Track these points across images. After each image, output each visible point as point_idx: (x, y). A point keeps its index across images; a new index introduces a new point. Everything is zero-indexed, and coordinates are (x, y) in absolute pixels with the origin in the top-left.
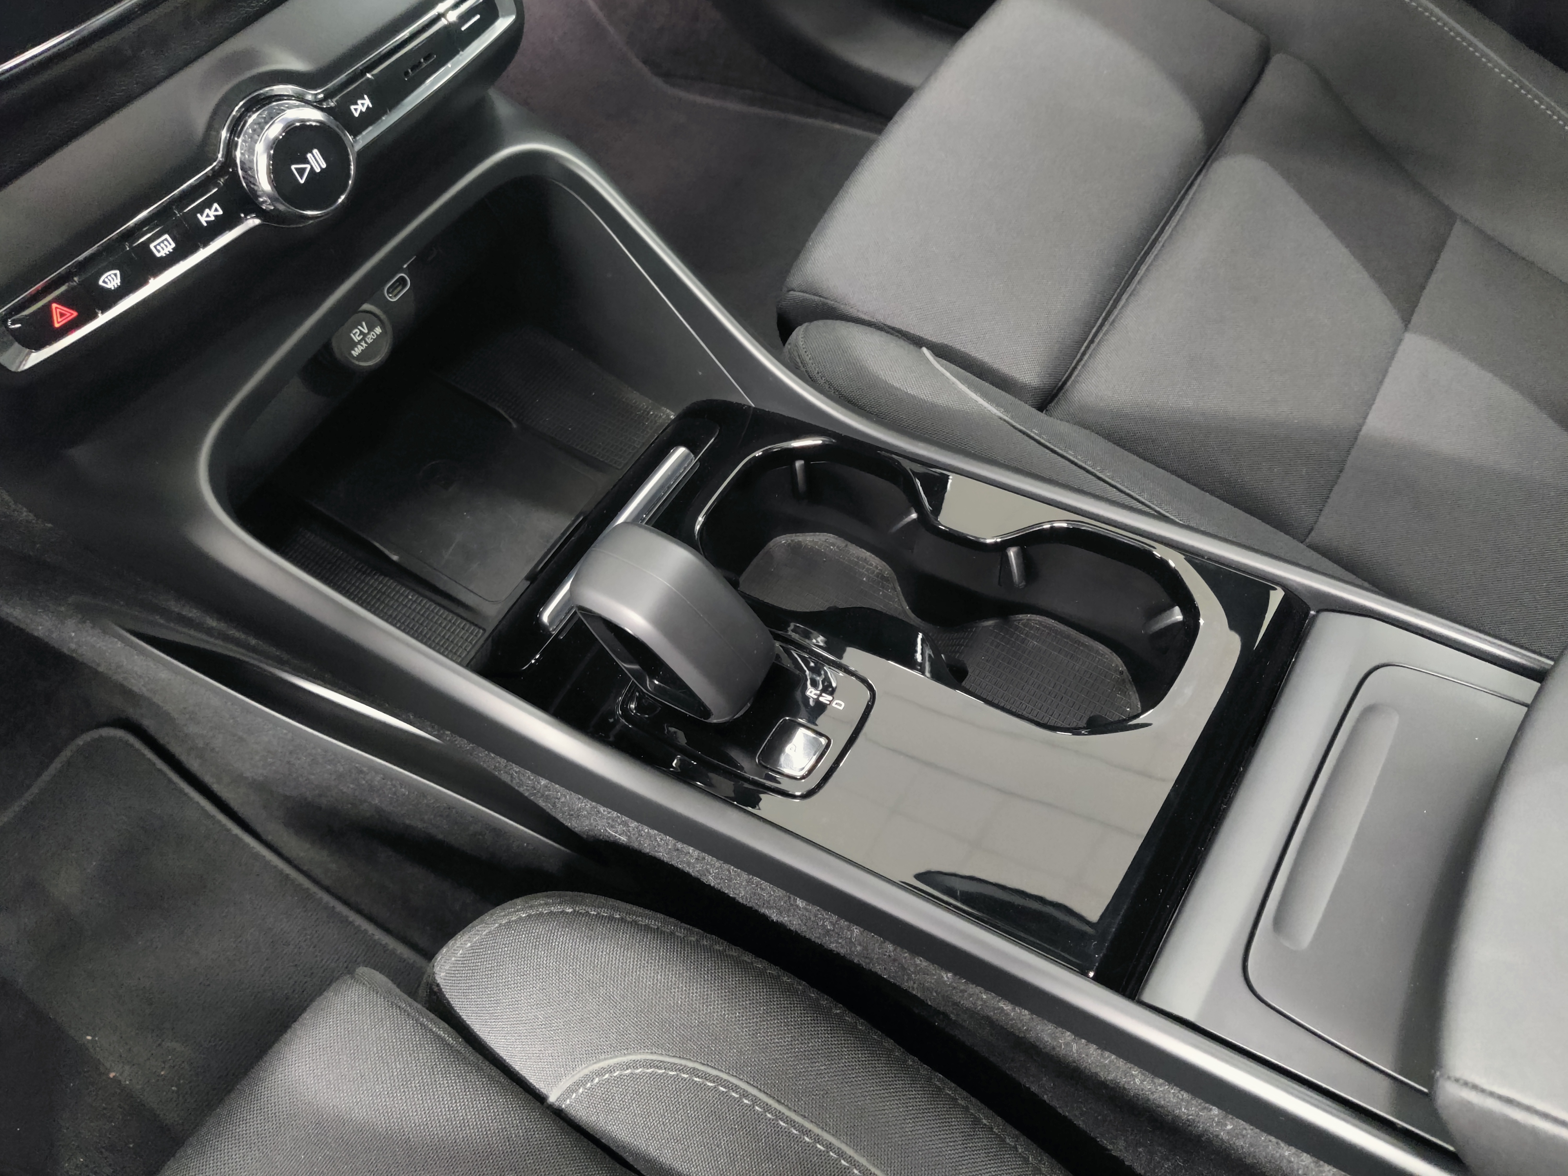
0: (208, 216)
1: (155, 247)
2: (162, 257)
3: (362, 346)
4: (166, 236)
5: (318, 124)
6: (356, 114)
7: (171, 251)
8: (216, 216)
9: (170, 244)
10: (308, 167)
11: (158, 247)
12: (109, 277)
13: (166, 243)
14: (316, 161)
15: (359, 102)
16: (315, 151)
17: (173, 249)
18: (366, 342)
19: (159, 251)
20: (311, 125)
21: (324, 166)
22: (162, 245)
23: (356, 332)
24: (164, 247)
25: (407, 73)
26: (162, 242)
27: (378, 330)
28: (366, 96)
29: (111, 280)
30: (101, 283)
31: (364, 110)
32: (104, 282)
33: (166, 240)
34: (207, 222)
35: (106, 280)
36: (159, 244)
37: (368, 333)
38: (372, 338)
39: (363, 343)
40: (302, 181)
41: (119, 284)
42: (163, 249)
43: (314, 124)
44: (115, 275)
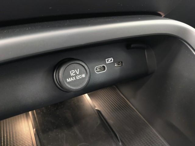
3: (73, 79)
23: (73, 72)
27: (84, 76)
39: (74, 78)
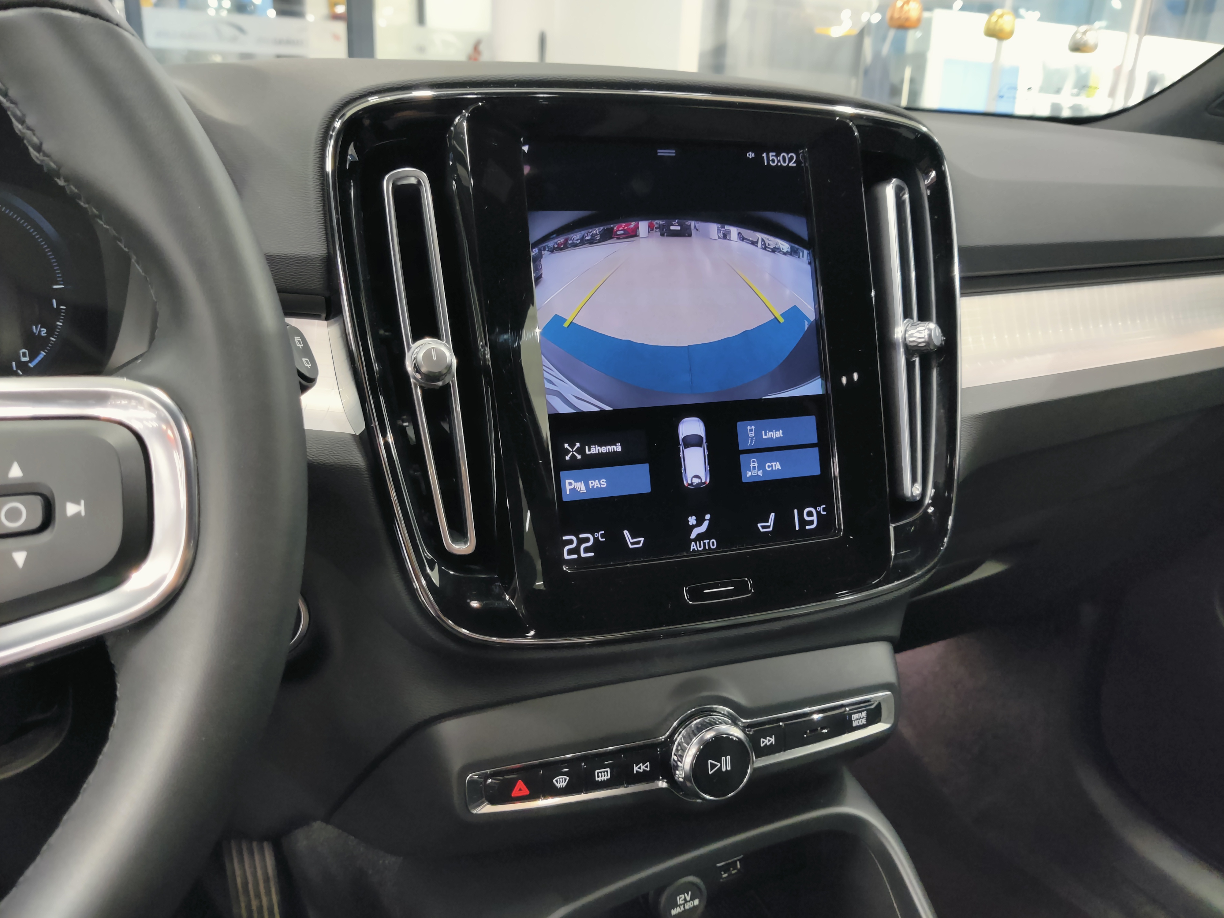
0: (640, 768)
1: (598, 773)
2: (598, 781)
4: (608, 769)
5: (737, 739)
6: (762, 745)
7: (606, 779)
8: (644, 770)
9: (607, 776)
10: (719, 765)
11: (600, 774)
12: (561, 779)
13: (606, 773)
14: (726, 763)
15: (768, 738)
16: (728, 757)
17: (607, 779)
18: (684, 907)
19: (598, 777)
20: (732, 739)
21: (729, 769)
22: (603, 774)
24: (603, 776)
25: (806, 733)
26: (604, 772)
28: (773, 736)
29: (561, 782)
30: (554, 781)
31: (768, 744)
32: (557, 781)
33: (607, 772)
34: (637, 771)
35: (559, 780)
36: (601, 773)
37: (689, 902)
38: (689, 906)
40: (710, 773)
41: (564, 786)
42: (602, 776)
43: (734, 739)
44: (565, 780)
